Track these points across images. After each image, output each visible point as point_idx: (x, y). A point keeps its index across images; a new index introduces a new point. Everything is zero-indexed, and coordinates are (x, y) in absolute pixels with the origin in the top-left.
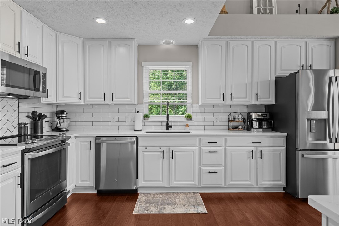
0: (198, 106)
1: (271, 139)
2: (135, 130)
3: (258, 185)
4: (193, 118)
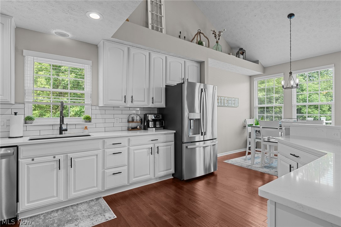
0: (98, 108)
1: (165, 136)
3: (156, 176)
4: (92, 120)
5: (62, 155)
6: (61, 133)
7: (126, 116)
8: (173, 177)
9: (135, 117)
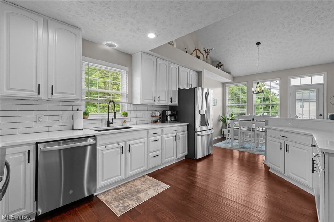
0: (132, 105)
2: (73, 130)
3: (177, 157)
4: (128, 115)
5: (123, 143)
6: (108, 126)
7: (150, 112)
8: (185, 158)
9: (156, 113)
